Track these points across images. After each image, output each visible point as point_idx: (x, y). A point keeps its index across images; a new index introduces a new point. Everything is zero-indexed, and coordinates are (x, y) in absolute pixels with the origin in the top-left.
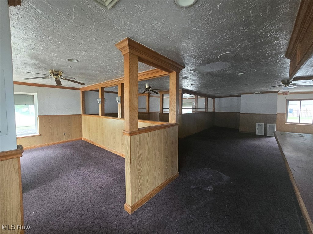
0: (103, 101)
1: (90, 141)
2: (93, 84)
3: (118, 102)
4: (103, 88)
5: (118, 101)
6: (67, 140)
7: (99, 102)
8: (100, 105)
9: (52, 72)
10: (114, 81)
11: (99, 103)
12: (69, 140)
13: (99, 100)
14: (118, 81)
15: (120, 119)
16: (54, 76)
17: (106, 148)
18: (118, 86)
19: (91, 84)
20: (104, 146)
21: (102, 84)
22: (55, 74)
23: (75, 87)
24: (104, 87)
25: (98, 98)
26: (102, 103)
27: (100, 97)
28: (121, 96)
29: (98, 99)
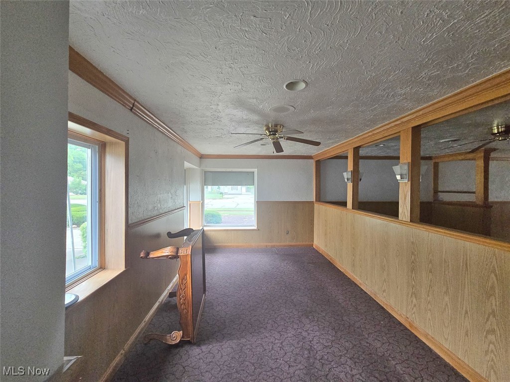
0: (356, 177)
1: (328, 255)
2: (336, 142)
3: (398, 177)
4: (356, 150)
5: (401, 175)
6: (290, 244)
7: (348, 179)
8: (350, 186)
9: (268, 129)
10: (388, 127)
11: (346, 181)
12: (293, 244)
13: (347, 175)
14: (402, 122)
15: (403, 223)
16: (270, 135)
17: (361, 284)
18: (400, 136)
19: (333, 143)
20: (354, 276)
21: (356, 140)
22: (272, 131)
23: (305, 155)
24: (360, 147)
25: (346, 171)
26: (353, 182)
27: (350, 167)
28: (410, 160)
29: (345, 174)
